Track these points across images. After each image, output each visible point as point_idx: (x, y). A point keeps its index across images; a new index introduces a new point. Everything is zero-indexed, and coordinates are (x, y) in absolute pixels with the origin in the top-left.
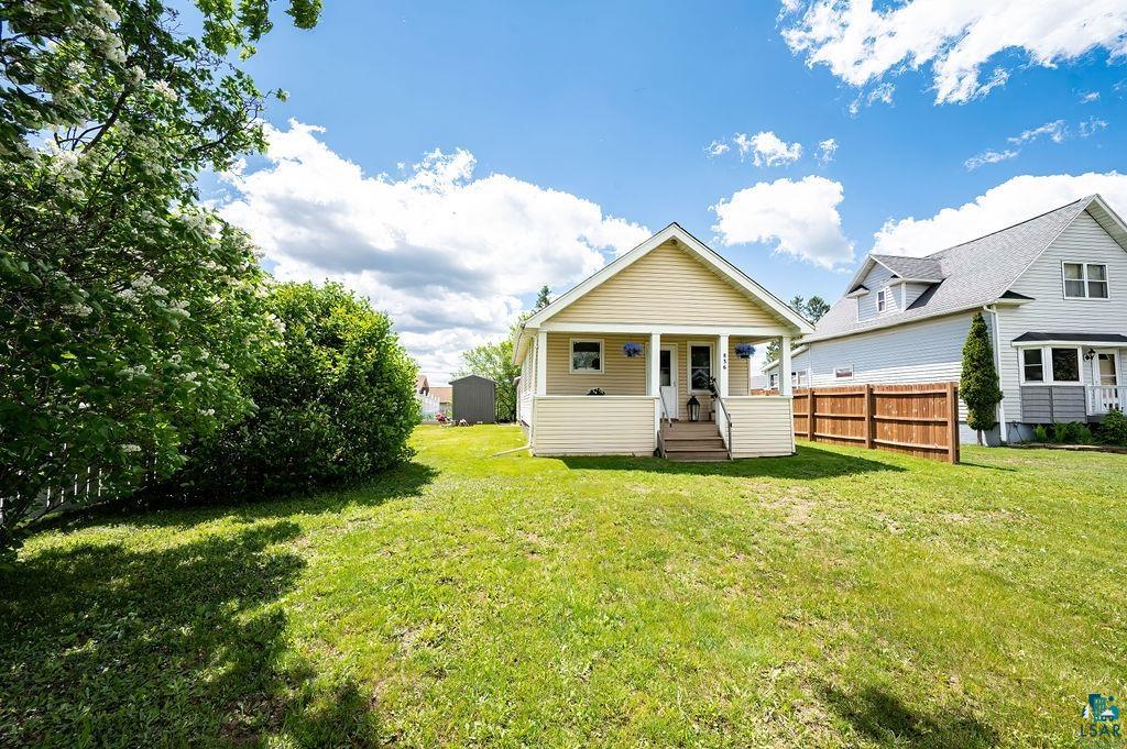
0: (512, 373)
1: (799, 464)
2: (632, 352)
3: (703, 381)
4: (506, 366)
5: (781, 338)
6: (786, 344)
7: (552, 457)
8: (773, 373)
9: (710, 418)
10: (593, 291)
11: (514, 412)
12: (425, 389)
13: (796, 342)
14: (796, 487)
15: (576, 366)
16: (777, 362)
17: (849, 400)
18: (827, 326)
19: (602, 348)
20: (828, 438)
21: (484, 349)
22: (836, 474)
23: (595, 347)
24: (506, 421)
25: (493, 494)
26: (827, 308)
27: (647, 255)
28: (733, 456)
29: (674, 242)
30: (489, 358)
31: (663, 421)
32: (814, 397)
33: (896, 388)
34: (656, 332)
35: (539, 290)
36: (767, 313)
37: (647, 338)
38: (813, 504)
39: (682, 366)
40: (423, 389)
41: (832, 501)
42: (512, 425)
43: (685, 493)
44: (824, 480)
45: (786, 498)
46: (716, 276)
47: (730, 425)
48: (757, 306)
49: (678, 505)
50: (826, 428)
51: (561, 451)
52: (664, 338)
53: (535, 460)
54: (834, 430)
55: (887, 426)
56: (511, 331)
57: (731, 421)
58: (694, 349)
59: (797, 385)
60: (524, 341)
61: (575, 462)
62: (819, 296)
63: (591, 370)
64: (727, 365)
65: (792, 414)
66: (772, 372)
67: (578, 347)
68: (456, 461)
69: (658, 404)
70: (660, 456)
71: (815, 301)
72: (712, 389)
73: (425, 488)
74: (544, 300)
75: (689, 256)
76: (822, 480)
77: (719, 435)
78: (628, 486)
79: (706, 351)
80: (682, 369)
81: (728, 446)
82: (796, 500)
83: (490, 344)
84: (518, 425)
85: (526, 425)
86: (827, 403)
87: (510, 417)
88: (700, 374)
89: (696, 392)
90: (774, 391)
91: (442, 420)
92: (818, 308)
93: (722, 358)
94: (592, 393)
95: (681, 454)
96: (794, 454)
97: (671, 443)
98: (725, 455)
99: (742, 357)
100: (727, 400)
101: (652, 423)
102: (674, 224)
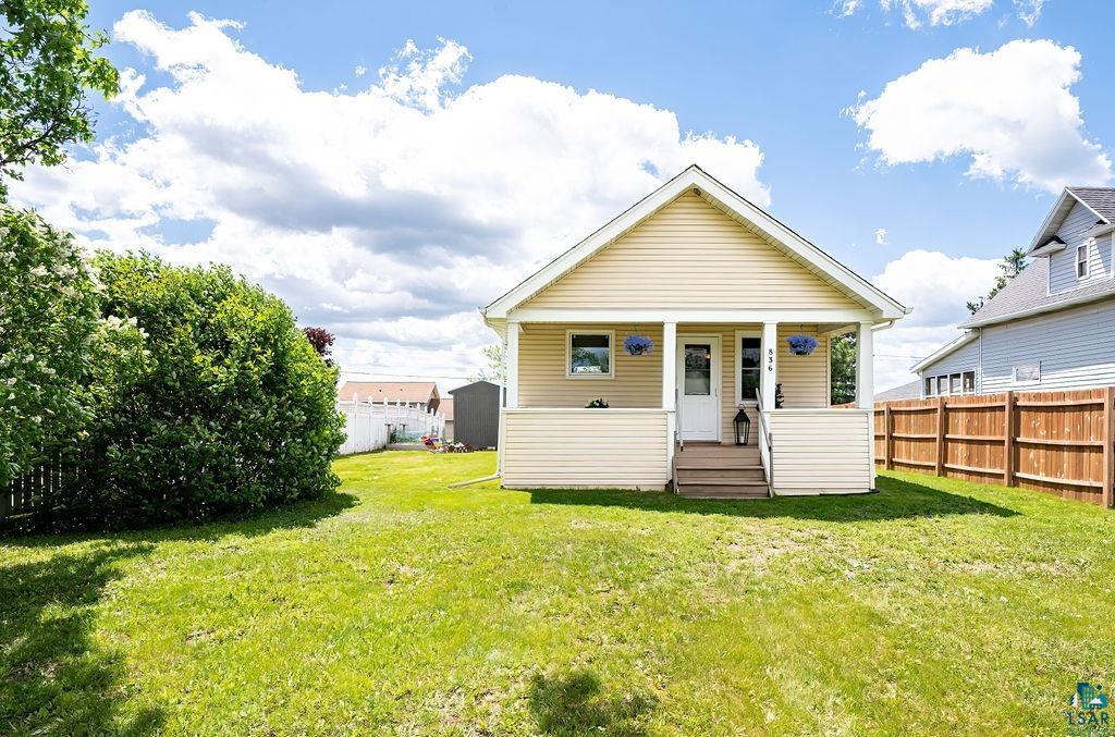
2: (638, 349)
5: (858, 325)
6: (865, 335)
18: (1007, 302)
19: (612, 342)
20: (961, 471)
28: (775, 493)
29: (696, 191)
31: (680, 446)
32: (946, 411)
34: (670, 320)
36: (836, 290)
37: (658, 328)
39: (728, 367)
40: (432, 401)
46: (760, 238)
47: (770, 449)
48: (821, 280)
50: (959, 457)
51: (537, 482)
52: (683, 328)
53: (503, 494)
54: (969, 460)
55: (1032, 453)
58: (745, 342)
63: (598, 373)
64: (774, 365)
65: (874, 434)
67: (579, 342)
69: (672, 419)
70: (672, 491)
75: (720, 211)
77: (761, 464)
80: (725, 370)
81: (768, 478)
86: (961, 419)
89: (748, 403)
93: (768, 355)
94: (592, 406)
95: (700, 488)
96: (873, 492)
97: (688, 473)
98: (764, 490)
99: (798, 353)
100: (772, 414)
101: (664, 446)
102: (694, 168)
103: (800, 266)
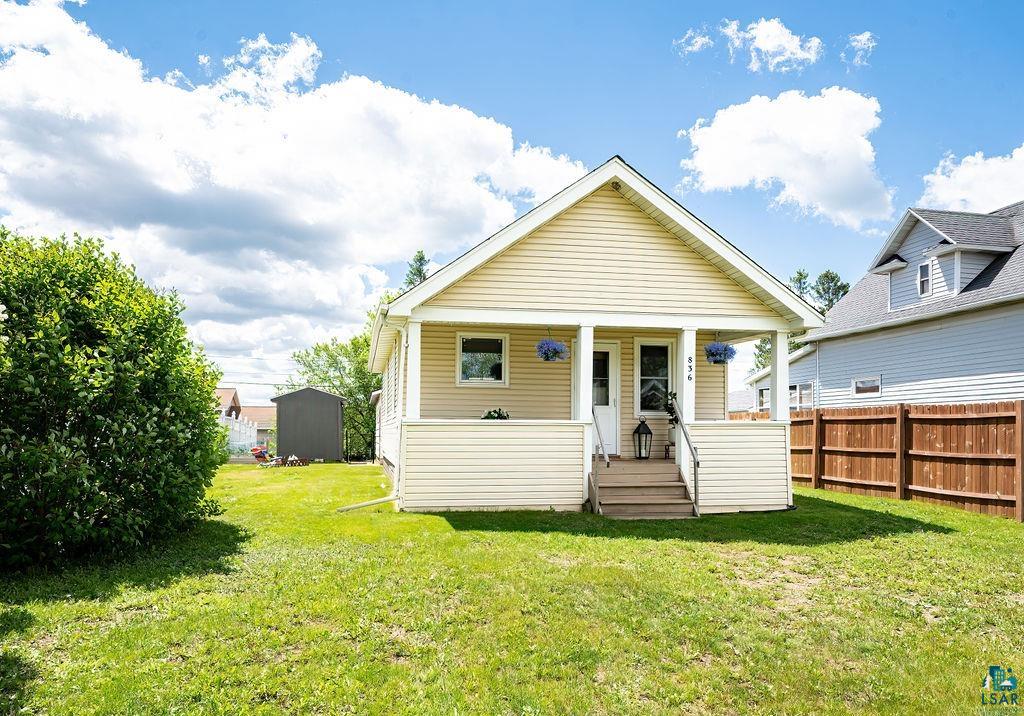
0: (369, 384)
1: (798, 522)
2: (550, 354)
3: (658, 399)
4: (360, 373)
5: (774, 334)
6: (782, 344)
7: (429, 513)
8: (763, 388)
9: (667, 455)
10: (492, 260)
11: (371, 444)
12: (235, 409)
13: (799, 340)
14: (792, 557)
15: (466, 374)
16: (768, 369)
17: (873, 427)
18: (845, 317)
19: (506, 347)
20: (842, 483)
21: (326, 348)
22: (851, 538)
23: (495, 346)
24: (359, 458)
25: (339, 568)
26: (844, 289)
27: (575, 205)
28: (701, 511)
29: (615, 185)
30: (334, 363)
31: (597, 458)
32: (822, 423)
33: (943, 409)
34: (587, 323)
35: (411, 258)
36: (755, 297)
37: (573, 332)
38: (816, 581)
39: (626, 375)
40: (232, 409)
41: (844, 578)
42: (369, 464)
43: (628, 566)
44: (833, 546)
45: (776, 573)
46: (680, 240)
47: (697, 464)
48: (739, 285)
49: (617, 584)
50: (839, 469)
51: (442, 504)
52: (600, 333)
53: (403, 518)
54: (850, 472)
55: (927, 466)
56: (368, 319)
57: (699, 458)
58: (645, 350)
59: (797, 405)
60: (387, 335)
61: (462, 520)
62: (834, 270)
63: (490, 381)
64: (693, 374)
65: (789, 448)
66: (762, 385)
67: (470, 346)
68: (282, 520)
69: (589, 433)
70: (592, 511)
71: (829, 278)
72: (670, 410)
73: (235, 562)
74: (418, 274)
75: (639, 209)
76: (830, 546)
77: (680, 479)
78: (543, 555)
79: (663, 351)
80: (626, 379)
81: (693, 496)
82: (791, 576)
83: (334, 340)
84: (377, 463)
85: (389, 463)
86: (841, 431)
87: (365, 451)
88: (654, 388)
89: (648, 414)
90: (764, 413)
91: (260, 456)
92: (833, 288)
93: (686, 364)
94: (489, 416)
95: (623, 508)
96: (791, 508)
97: (608, 491)
98: (689, 509)
99: (715, 362)
100: (693, 427)
101: (580, 461)
102: (617, 159)
103: (720, 270)
